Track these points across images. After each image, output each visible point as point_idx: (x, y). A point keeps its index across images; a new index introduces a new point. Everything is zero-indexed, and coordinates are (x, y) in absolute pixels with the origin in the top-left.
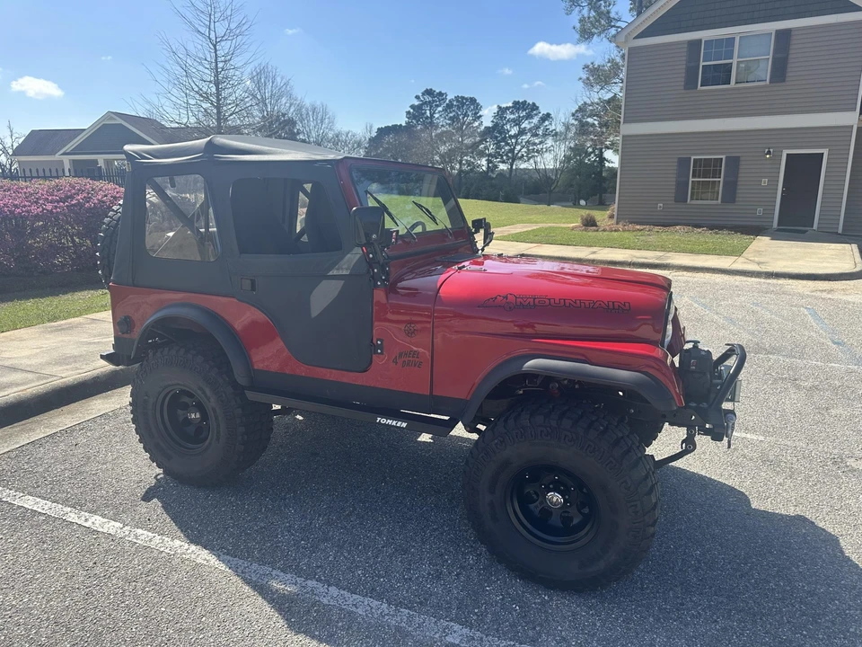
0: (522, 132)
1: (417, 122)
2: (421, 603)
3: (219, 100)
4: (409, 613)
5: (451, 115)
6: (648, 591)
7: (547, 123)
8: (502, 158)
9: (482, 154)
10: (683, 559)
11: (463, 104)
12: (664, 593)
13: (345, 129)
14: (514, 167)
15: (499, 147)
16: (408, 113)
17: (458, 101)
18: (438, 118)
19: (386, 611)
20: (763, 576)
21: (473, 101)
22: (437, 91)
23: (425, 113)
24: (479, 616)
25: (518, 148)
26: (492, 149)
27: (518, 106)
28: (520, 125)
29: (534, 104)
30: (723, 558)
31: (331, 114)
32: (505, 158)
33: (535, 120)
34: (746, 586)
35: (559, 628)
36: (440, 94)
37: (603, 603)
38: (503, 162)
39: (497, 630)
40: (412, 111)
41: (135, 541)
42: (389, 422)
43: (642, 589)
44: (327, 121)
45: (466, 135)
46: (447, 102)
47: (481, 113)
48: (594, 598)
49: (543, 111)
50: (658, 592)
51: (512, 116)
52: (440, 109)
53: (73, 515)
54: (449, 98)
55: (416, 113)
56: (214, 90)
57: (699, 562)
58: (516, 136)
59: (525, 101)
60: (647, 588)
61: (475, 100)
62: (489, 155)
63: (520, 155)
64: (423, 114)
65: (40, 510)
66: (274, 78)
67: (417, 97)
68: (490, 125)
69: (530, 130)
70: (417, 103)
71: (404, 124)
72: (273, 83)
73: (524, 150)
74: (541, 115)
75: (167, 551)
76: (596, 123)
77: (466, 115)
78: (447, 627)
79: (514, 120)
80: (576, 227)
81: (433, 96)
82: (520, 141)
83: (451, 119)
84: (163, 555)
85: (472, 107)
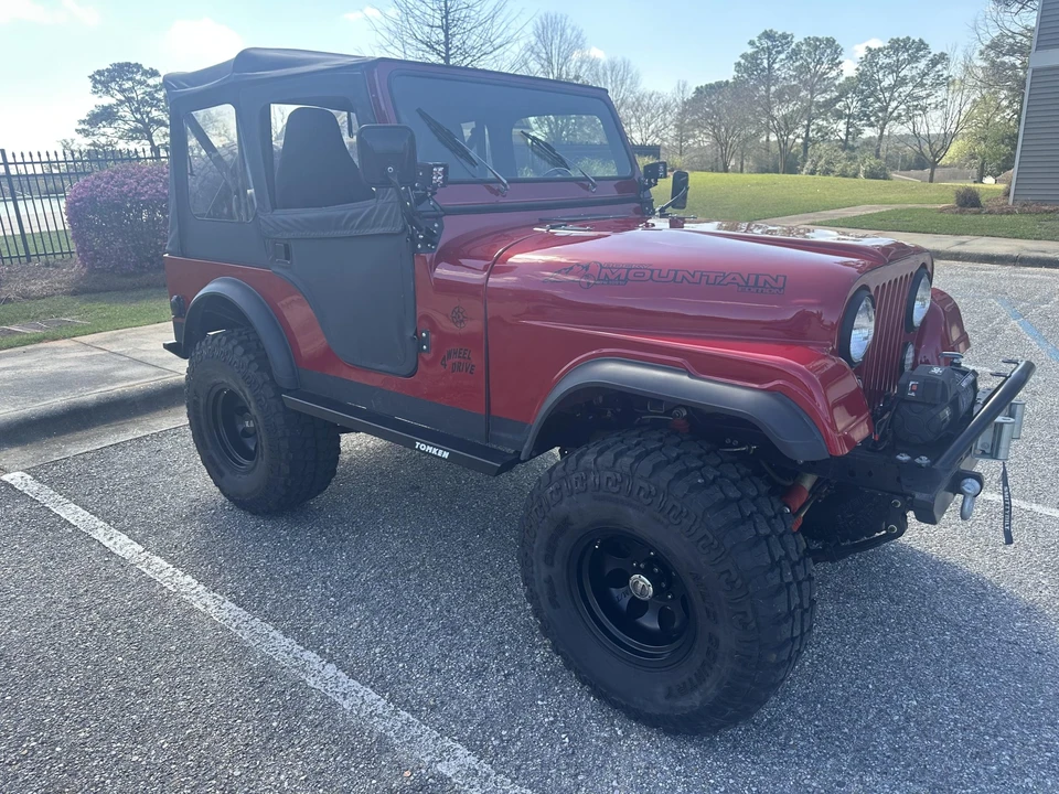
0: (902, 82)
1: (749, 76)
2: (433, 708)
3: (448, 49)
4: (408, 718)
5: (798, 64)
6: (792, 752)
7: (939, 67)
8: (869, 119)
9: (839, 115)
10: (881, 711)
11: (816, 48)
12: (818, 760)
13: (650, 90)
14: (886, 133)
15: (865, 105)
16: (738, 64)
17: (809, 45)
18: (779, 69)
19: (380, 711)
20: (1019, 763)
21: (830, 42)
22: (780, 33)
23: (762, 63)
24: (503, 741)
25: (894, 104)
26: (855, 106)
27: (897, 46)
28: (898, 72)
29: (921, 41)
30: (956, 721)
31: (634, 72)
32: (873, 119)
33: (922, 64)
34: (977, 774)
35: (615, 783)
36: (784, 36)
37: (704, 757)
38: (871, 125)
39: (518, 769)
40: (743, 61)
41: (144, 570)
42: (429, 449)
43: (784, 746)
44: (628, 81)
45: (817, 90)
46: (793, 46)
47: (840, 58)
48: (696, 745)
49: (935, 50)
50: (808, 756)
51: (888, 61)
52: (782, 56)
53: (101, 531)
54: (796, 41)
55: (750, 64)
56: (442, 37)
57: (908, 720)
58: (892, 88)
59: (908, 38)
60: (792, 747)
61: (834, 41)
62: (849, 116)
63: (895, 114)
64: (758, 65)
65: (72, 522)
66: (563, 30)
67: (752, 43)
68: (854, 74)
69: (913, 78)
70: (750, 50)
71: (731, 81)
72: (561, 36)
73: (903, 106)
74: (931, 56)
75: (171, 588)
76: (1018, 63)
77: (820, 62)
78: (447, 750)
79: (889, 66)
80: (948, 208)
81: (774, 40)
82: (896, 94)
83: (796, 69)
84: (165, 591)
85: (828, 51)
